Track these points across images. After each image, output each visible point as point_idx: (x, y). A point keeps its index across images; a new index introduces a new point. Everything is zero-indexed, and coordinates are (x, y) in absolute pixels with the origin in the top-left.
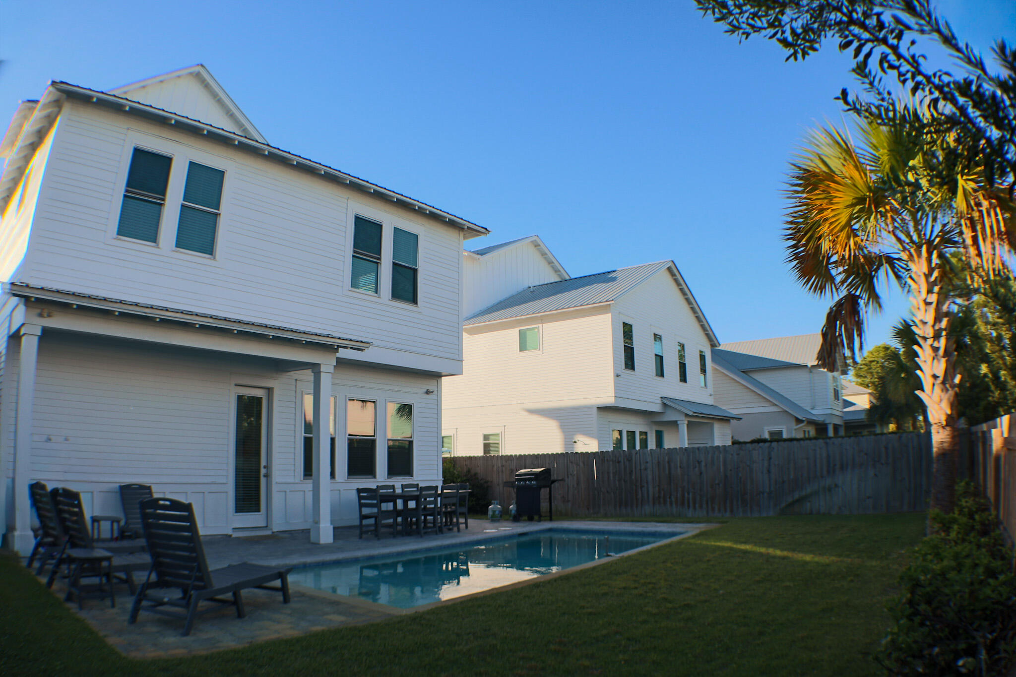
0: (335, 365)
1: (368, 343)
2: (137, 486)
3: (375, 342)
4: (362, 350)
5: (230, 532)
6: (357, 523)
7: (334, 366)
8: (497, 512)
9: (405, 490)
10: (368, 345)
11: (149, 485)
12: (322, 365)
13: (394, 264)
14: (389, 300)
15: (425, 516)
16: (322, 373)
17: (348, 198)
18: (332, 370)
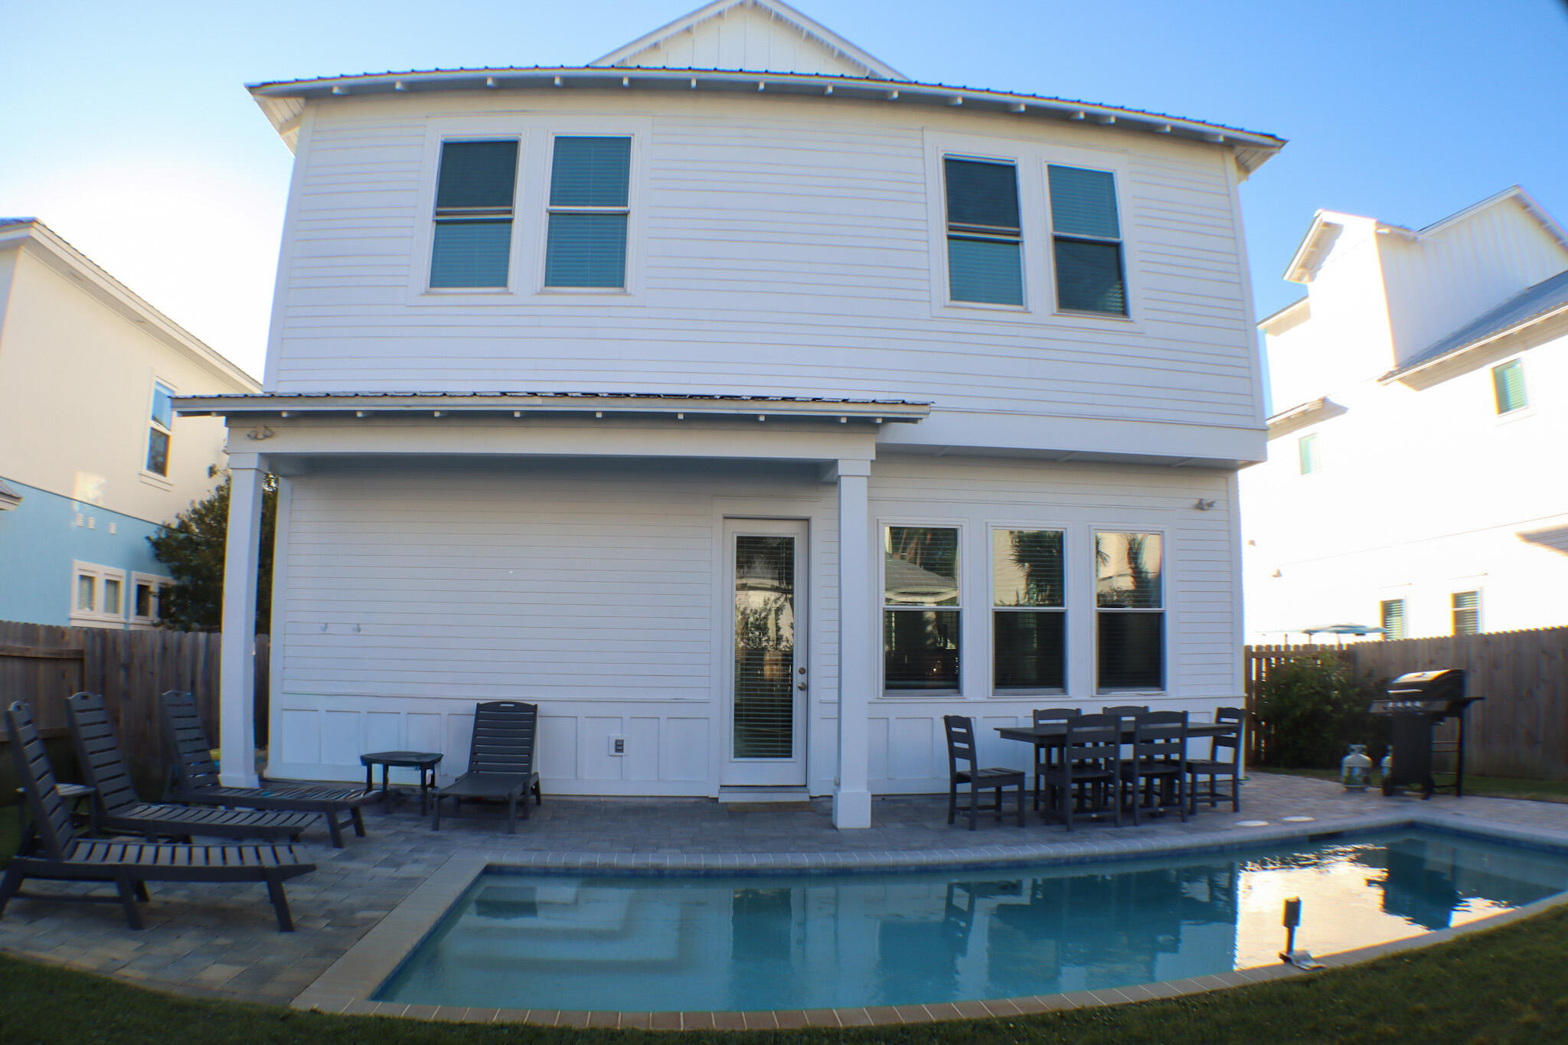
0: (874, 458)
1: (926, 404)
2: (512, 705)
3: (940, 402)
4: (914, 421)
5: (713, 793)
6: (946, 789)
7: (872, 461)
8: (1357, 772)
9: (1041, 722)
10: (925, 409)
11: (533, 704)
12: (839, 461)
13: (1057, 240)
14: (1054, 315)
15: (1149, 779)
16: (842, 478)
17: (923, 128)
18: (867, 470)
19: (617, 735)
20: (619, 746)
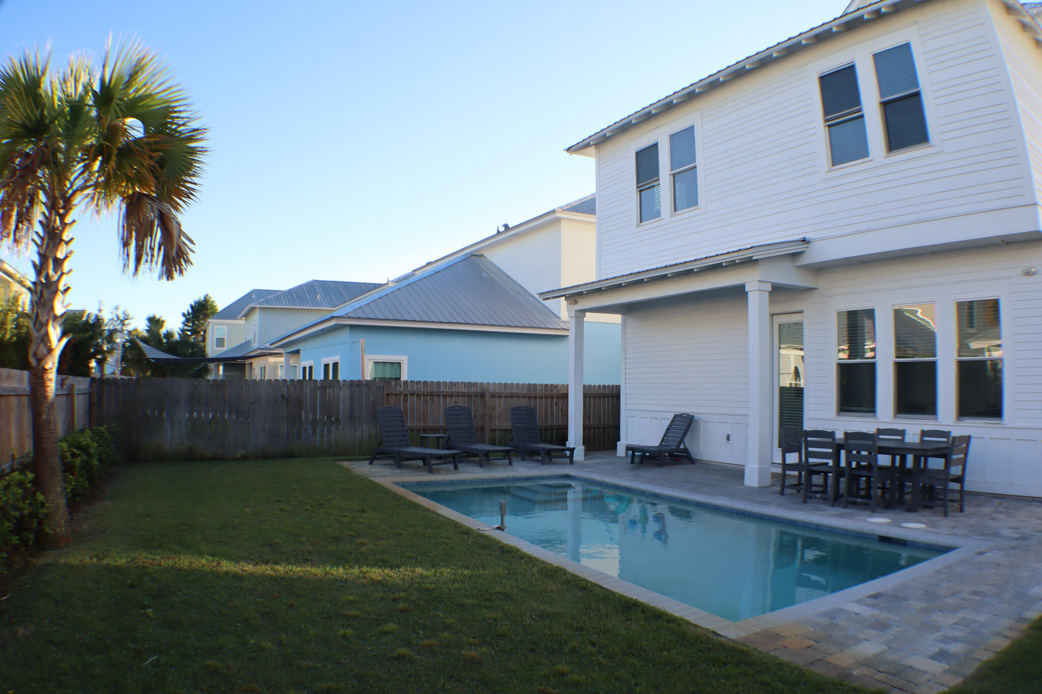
2: (686, 415)
3: (814, 236)
12: (746, 284)
13: (884, 104)
14: (885, 157)
16: (748, 293)
17: (808, 62)
19: (728, 432)
20: (728, 438)
